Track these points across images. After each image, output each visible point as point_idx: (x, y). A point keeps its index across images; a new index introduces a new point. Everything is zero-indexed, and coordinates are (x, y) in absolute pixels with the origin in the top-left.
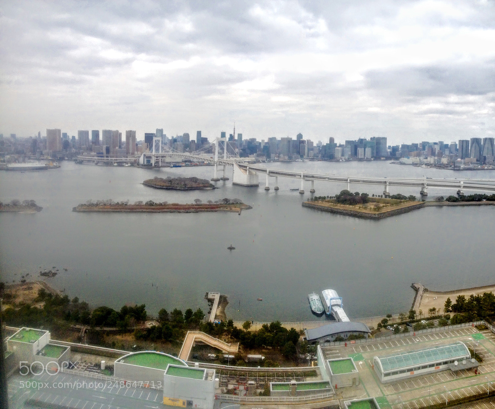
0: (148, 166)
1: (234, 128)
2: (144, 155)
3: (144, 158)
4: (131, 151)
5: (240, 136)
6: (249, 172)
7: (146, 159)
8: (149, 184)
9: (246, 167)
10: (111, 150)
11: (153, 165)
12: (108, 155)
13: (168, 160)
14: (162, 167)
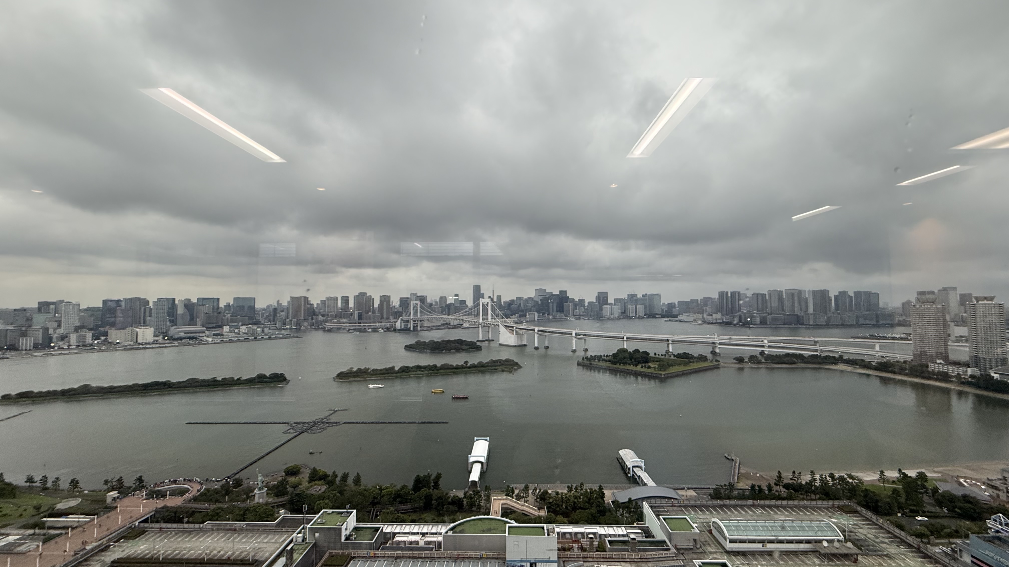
0: (405, 330)
1: (493, 291)
2: (402, 320)
3: (401, 322)
4: (385, 316)
5: (499, 298)
6: (516, 332)
7: (403, 324)
8: (409, 348)
9: (513, 327)
10: (364, 315)
11: (412, 329)
12: (360, 321)
13: (426, 324)
14: (421, 330)
